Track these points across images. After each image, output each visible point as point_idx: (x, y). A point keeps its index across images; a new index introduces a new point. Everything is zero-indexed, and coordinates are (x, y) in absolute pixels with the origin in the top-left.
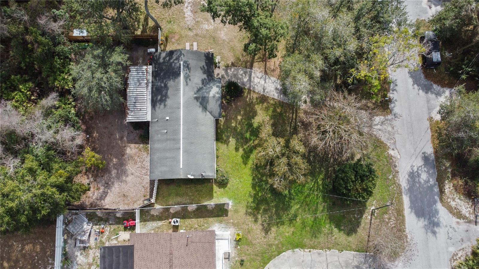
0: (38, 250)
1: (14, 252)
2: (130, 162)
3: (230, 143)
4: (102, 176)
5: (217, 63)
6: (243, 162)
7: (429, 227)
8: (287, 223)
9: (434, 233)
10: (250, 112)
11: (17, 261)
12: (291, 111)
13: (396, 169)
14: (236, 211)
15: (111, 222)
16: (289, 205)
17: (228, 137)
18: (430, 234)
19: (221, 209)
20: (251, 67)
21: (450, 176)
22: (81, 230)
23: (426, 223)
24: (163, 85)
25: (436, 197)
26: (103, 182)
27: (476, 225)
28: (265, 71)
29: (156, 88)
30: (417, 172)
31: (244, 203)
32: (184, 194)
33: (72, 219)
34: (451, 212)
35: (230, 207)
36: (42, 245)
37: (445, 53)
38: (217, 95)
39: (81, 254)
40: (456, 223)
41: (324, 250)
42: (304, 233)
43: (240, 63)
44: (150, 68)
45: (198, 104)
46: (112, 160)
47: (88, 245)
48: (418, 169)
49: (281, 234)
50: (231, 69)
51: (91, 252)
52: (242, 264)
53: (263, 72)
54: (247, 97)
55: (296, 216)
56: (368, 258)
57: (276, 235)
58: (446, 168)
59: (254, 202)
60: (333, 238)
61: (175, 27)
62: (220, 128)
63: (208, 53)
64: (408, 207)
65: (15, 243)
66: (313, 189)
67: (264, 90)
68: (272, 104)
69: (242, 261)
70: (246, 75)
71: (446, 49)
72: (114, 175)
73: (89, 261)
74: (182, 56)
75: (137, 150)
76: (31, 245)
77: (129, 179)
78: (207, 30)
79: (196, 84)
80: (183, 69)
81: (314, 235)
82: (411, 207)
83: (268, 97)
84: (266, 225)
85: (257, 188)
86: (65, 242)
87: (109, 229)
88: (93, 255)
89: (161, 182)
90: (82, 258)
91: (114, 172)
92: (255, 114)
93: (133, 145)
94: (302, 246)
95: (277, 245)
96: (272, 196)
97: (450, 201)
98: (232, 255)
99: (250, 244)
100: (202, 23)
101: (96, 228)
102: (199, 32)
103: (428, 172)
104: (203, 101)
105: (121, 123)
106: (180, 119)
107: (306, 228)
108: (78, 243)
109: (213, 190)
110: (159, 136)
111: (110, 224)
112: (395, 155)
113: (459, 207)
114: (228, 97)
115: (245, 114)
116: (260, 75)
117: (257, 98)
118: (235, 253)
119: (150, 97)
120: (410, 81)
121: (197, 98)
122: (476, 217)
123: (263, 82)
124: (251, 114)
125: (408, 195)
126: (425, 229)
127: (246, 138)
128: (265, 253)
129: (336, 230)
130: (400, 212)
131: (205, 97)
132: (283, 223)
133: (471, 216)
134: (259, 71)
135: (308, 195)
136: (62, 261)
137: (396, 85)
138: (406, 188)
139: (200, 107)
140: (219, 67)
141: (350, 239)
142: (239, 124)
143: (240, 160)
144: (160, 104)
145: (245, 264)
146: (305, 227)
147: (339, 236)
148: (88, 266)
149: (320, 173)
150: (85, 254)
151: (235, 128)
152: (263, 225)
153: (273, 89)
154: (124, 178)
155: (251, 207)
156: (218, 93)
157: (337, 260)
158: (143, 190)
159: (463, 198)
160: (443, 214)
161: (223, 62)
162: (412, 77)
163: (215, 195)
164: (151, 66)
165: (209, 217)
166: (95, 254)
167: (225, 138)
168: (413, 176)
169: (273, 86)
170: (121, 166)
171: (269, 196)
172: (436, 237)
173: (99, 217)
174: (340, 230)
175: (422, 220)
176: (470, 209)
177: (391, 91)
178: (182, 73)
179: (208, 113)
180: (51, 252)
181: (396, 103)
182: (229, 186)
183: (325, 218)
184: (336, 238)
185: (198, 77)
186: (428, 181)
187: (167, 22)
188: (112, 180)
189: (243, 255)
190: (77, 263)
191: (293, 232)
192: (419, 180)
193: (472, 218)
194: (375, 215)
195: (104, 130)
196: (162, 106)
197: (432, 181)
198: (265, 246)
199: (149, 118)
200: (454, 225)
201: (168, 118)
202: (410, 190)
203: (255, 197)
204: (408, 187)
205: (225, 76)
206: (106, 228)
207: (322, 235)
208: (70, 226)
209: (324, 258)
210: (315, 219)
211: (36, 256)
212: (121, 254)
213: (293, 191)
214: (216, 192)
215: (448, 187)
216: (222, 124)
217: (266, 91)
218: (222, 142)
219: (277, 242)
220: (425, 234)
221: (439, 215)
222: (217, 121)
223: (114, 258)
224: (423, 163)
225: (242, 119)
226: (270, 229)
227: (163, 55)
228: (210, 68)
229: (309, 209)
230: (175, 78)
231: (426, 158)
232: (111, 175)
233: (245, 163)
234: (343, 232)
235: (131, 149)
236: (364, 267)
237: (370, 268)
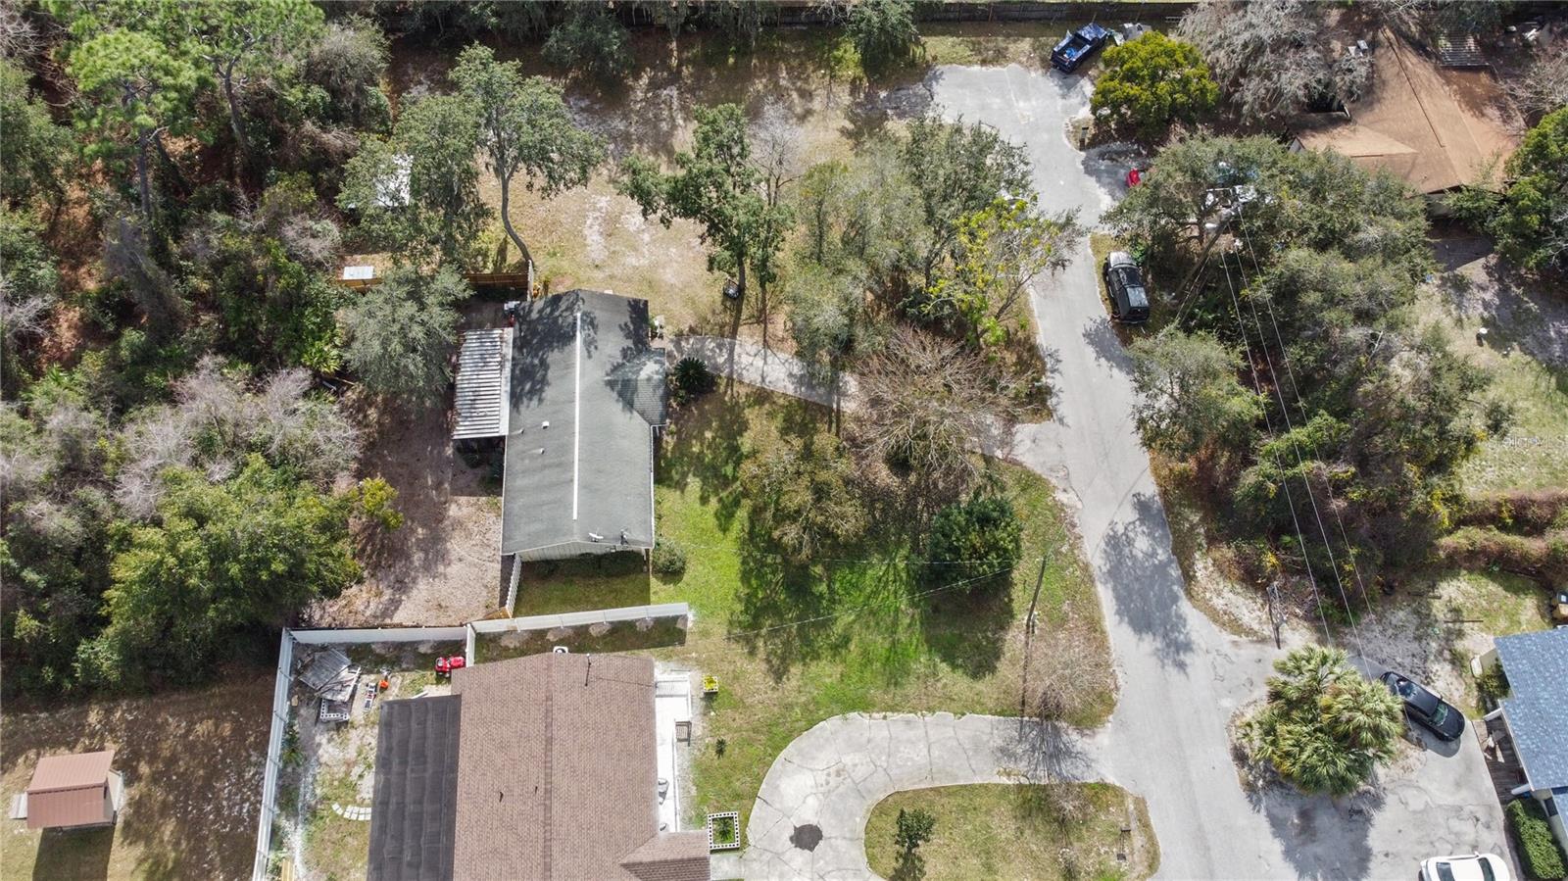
0: (227, 732)
1: (168, 738)
2: (457, 533)
3: (689, 488)
4: (390, 566)
5: (656, 328)
6: (720, 525)
7: (1168, 654)
8: (826, 654)
9: (1181, 666)
10: (733, 423)
11: (172, 760)
12: (826, 419)
13: (1077, 530)
14: (705, 634)
15: (404, 666)
16: (830, 615)
17: (684, 475)
18: (1172, 670)
19: (668, 630)
20: (734, 334)
21: (1203, 542)
22: (334, 681)
23: (1159, 645)
24: (536, 361)
25: (1175, 588)
26: (392, 578)
27: (1279, 647)
28: (765, 341)
29: (521, 370)
30: (1125, 534)
31: (725, 616)
32: (580, 599)
33: (313, 660)
34: (1215, 621)
35: (690, 624)
36: (238, 721)
37: (1161, 295)
38: (656, 377)
39: (330, 740)
40: (1230, 645)
41: (919, 714)
42: (867, 675)
43: (708, 327)
44: (509, 333)
45: (615, 395)
46: (413, 531)
47: (348, 717)
48: (1126, 529)
49: (812, 679)
50: (687, 340)
51: (353, 734)
52: (720, 752)
53: (761, 344)
54: (726, 392)
55: (846, 640)
56: (1027, 730)
57: (801, 683)
58: (1193, 527)
59: (746, 611)
60: (939, 685)
61: (565, 264)
62: (665, 457)
63: (637, 302)
64: (1114, 611)
65: (170, 720)
66: (884, 579)
67: (763, 380)
68: (783, 406)
69: (721, 743)
70: (721, 350)
71: (1163, 288)
72: (417, 564)
73: (348, 756)
74: (580, 303)
75: (473, 509)
76: (210, 722)
77: (454, 569)
78: (634, 267)
79: (610, 356)
80: (582, 328)
81: (893, 681)
82: (1119, 612)
83: (772, 392)
84: (776, 662)
85: (754, 582)
86: (293, 712)
87: (399, 681)
88: (359, 743)
89: (529, 567)
90: (331, 750)
91: (417, 557)
92: (744, 427)
93: (463, 499)
94: (864, 705)
95: (806, 705)
96: (790, 597)
97: (1211, 597)
98: (697, 731)
99: (739, 705)
100: (624, 254)
101: (370, 679)
102: (617, 271)
103: (1150, 535)
104: (625, 391)
105: (439, 452)
106: (574, 423)
107: (872, 664)
108: (324, 710)
109: (649, 590)
110: (527, 461)
111: (403, 670)
112: (1071, 503)
113: (1234, 610)
114: (682, 393)
115: (721, 428)
116: (753, 350)
117: (747, 396)
118: (704, 728)
119: (508, 388)
120: (1090, 352)
121: (611, 384)
122: (1277, 629)
123: (761, 363)
124: (734, 426)
125: (1109, 586)
126: (1159, 658)
127: (725, 477)
128: (777, 725)
129: (944, 667)
130: (1094, 626)
131: (628, 380)
132: (817, 657)
133: (1265, 627)
134: (751, 341)
135: (875, 593)
136: (281, 757)
137: (1058, 361)
138: (1104, 569)
139: (617, 401)
140: (661, 337)
141: (980, 686)
142: (709, 447)
143: (712, 522)
144: (531, 399)
145: (727, 750)
146: (870, 662)
147: (953, 680)
148: (344, 768)
149: (899, 544)
150: (339, 741)
151: (700, 457)
152: (768, 661)
153: (782, 376)
154: (441, 568)
155: (740, 622)
156: (657, 373)
157: (952, 733)
158: (484, 593)
159: (1240, 591)
160: (1195, 623)
161: (670, 327)
162: (1092, 343)
163: (653, 598)
164: (511, 329)
165: (640, 647)
166: (364, 739)
167: (676, 477)
168: (1116, 544)
169: (784, 370)
170: (435, 552)
171: (782, 597)
172: (1186, 673)
173: (378, 655)
174: (954, 667)
175: (1148, 638)
176: (1260, 614)
177: (1048, 374)
178: (578, 334)
179: (635, 413)
180: (256, 738)
181: (1060, 394)
182: (686, 578)
183: (918, 639)
184: (945, 685)
185: (613, 344)
186: (1154, 554)
187: (548, 254)
188: (413, 573)
189: (724, 731)
190: (317, 760)
191: (842, 675)
192: (1131, 552)
193: (1267, 633)
194: (1036, 632)
195: (399, 470)
196: (535, 402)
197: (1162, 555)
198: (776, 709)
199: (503, 430)
200: (1227, 648)
201: (546, 424)
202: (1114, 574)
203: (749, 600)
204: (1108, 566)
205: (675, 353)
206: (394, 679)
207: (912, 679)
208: (309, 674)
209: (921, 732)
210: (893, 644)
211: (221, 746)
212: (430, 716)
213: (837, 585)
214: (655, 593)
215: (1202, 567)
216: (670, 448)
217: (767, 380)
218: (669, 486)
219: (803, 699)
220: (1160, 669)
221: (1188, 627)
222: (657, 441)
223: (414, 725)
224: (1137, 516)
225: (714, 438)
226: (786, 670)
227: (539, 304)
228: (641, 328)
229: (877, 624)
230: (564, 344)
231: (1143, 507)
232: (411, 562)
233: (725, 530)
234: (960, 671)
235: (461, 508)
236: (1020, 751)
237: (1034, 752)
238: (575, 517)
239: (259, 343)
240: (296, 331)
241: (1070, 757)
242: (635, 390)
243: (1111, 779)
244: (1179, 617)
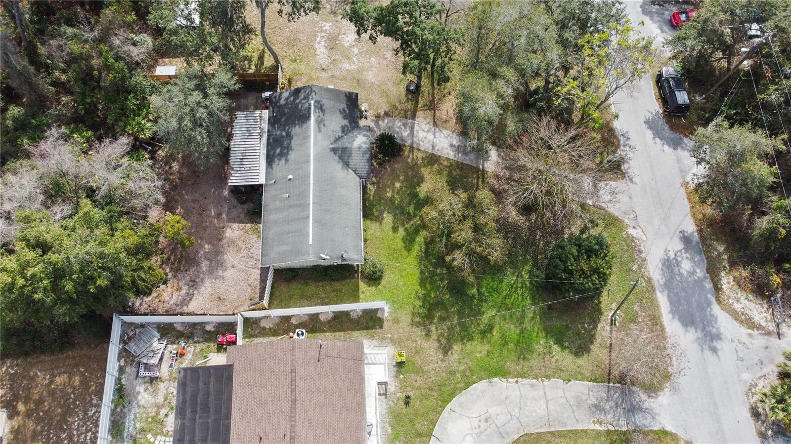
0: (77, 383)
1: (37, 386)
2: (231, 248)
3: (385, 221)
4: (186, 270)
5: (363, 112)
6: (406, 247)
7: (705, 341)
8: (477, 337)
9: (714, 350)
10: (414, 177)
11: (40, 401)
12: (475, 176)
13: (643, 255)
14: (396, 321)
15: (196, 339)
16: (479, 310)
17: (381, 213)
18: (708, 353)
19: (371, 318)
20: (414, 117)
21: (727, 265)
22: (148, 350)
23: (699, 336)
24: (284, 134)
25: (709, 296)
26: (188, 278)
27: (780, 338)
28: (434, 122)
29: (274, 139)
30: (675, 258)
31: (409, 308)
32: (313, 295)
33: (135, 334)
34: (736, 319)
35: (386, 314)
36: (84, 375)
37: (694, 97)
38: (364, 146)
39: (146, 390)
40: (747, 336)
41: (540, 380)
42: (505, 352)
43: (397, 112)
44: (266, 114)
45: (337, 158)
46: (202, 246)
47: (158, 374)
48: (676, 255)
49: (468, 354)
50: (383, 120)
51: (162, 386)
52: (407, 404)
53: (432, 123)
54: (409, 156)
55: (490, 328)
56: (612, 392)
57: (460, 356)
58: (720, 255)
59: (423, 306)
60: (553, 360)
61: (302, 67)
62: (369, 200)
63: (351, 94)
64: (668, 311)
65: (39, 374)
66: (515, 286)
67: (433, 147)
68: (446, 166)
69: (408, 397)
70: (405, 128)
71: (695, 92)
72: (204, 269)
73: (158, 401)
74: (313, 94)
75: (242, 232)
76: (66, 376)
77: (229, 274)
78: (347, 70)
79: (333, 131)
80: (315, 111)
81: (522, 356)
82: (672, 312)
83: (439, 156)
84: (443, 341)
85: (428, 286)
86: (121, 370)
87: (192, 350)
88: (165, 392)
89: (278, 272)
90: (146, 396)
91: (205, 265)
92: (421, 180)
93: (235, 226)
94: (503, 373)
95: (464, 372)
96: (452, 297)
97: (733, 303)
98: (392, 388)
99: (419, 371)
100: (341, 62)
101: (173, 348)
102: (337, 73)
103: (692, 259)
104: (343, 154)
105: (219, 194)
106: (309, 177)
107: (508, 344)
108: (142, 369)
109: (358, 290)
110: (277, 202)
111: (195, 342)
112: (639, 236)
113: (748, 312)
114: (380, 156)
115: (406, 180)
116: (426, 128)
117: (423, 159)
118: (396, 386)
119: (265, 152)
120: (649, 134)
121: (334, 150)
122: (778, 326)
123: (432, 137)
124: (415, 180)
125: (665, 293)
126: (699, 344)
127: (409, 213)
128: (445, 385)
129: (556, 348)
130: (655, 321)
131: (346, 148)
132: (471, 339)
133: (770, 324)
134: (425, 122)
135: (508, 296)
136: (113, 401)
137: (628, 139)
138: (662, 283)
139: (339, 162)
140: (366, 118)
141: (581, 361)
142: (398, 193)
143: (400, 244)
144: (280, 160)
145: (412, 402)
146: (506, 343)
147: (562, 357)
148: (155, 409)
149: (525, 262)
150: (152, 390)
151: (392, 200)
152: (439, 341)
153: (446, 146)
154: (220, 273)
155: (419, 314)
156: (365, 143)
157: (562, 394)
158: (249, 290)
159: (752, 299)
160: (724, 321)
161: (371, 111)
162: (650, 128)
163: (361, 296)
164: (267, 111)
165: (353, 330)
166: (168, 390)
167: (376, 214)
168: (669, 265)
169: (447, 142)
170: (216, 260)
171: (447, 297)
172: (718, 357)
173: (178, 331)
174: (563, 348)
175: (692, 330)
176: (766, 315)
177: (622, 148)
178: (312, 115)
179: (351, 171)
180: (96, 387)
181: (630, 162)
182: (383, 282)
183: (538, 328)
184: (557, 360)
185: (336, 122)
186: (694, 273)
187: (291, 60)
188: (201, 276)
189: (409, 389)
190: (137, 404)
191: (488, 352)
192: (679, 270)
193: (771, 328)
194: (617, 324)
195: (192, 204)
196: (283, 161)
197: (700, 273)
198: (444, 374)
199: (262, 180)
200: (745, 339)
201: (291, 177)
202: (668, 286)
203: (425, 299)
204: (664, 280)
205: (375, 129)
206: (189, 348)
207: (535, 355)
208: (132, 344)
209: (541, 393)
210: (522, 331)
211: (73, 393)
212: (212, 379)
213: (484, 290)
214: (363, 292)
215: (727, 281)
216: (372, 193)
217: (436, 148)
218: (372, 220)
219: (462, 368)
220: (701, 353)
221: (719, 324)
222: (364, 188)
223: (201, 385)
224: (683, 246)
225: (401, 187)
226: (450, 348)
227: (286, 94)
228: (354, 111)
229: (511, 316)
230: (303, 123)
231: (686, 240)
232: (201, 268)
233: (409, 250)
234: (567, 351)
235: (234, 231)
236: (608, 407)
237: (617, 407)
238: (311, 243)
239: (99, 117)
240: (122, 109)
241: (641, 411)
242: (350, 155)
243: (669, 428)
244: (712, 316)
